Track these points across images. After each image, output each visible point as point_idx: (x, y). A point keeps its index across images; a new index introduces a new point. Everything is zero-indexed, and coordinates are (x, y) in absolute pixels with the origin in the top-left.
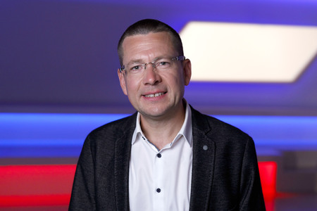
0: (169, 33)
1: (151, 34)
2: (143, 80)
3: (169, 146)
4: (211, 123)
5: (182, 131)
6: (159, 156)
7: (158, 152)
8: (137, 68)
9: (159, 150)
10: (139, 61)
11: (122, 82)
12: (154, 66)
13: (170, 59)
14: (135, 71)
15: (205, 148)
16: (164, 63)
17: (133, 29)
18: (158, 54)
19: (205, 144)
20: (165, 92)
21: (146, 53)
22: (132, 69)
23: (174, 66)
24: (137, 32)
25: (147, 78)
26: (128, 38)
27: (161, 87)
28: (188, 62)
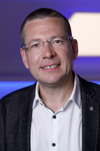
0: (61, 19)
1: (47, 18)
2: (42, 55)
3: (62, 109)
4: (95, 88)
5: (72, 97)
6: (54, 117)
7: (54, 115)
8: (36, 45)
9: (54, 113)
10: (37, 40)
11: (24, 58)
12: (50, 44)
13: (63, 38)
14: (35, 49)
15: (92, 109)
16: (58, 42)
17: (32, 15)
18: (53, 34)
19: (91, 106)
20: (59, 65)
21: (44, 33)
22: (32, 46)
23: (66, 44)
24: (36, 17)
25: (45, 53)
26: (28, 23)
27: (55, 61)
28: (76, 41)
